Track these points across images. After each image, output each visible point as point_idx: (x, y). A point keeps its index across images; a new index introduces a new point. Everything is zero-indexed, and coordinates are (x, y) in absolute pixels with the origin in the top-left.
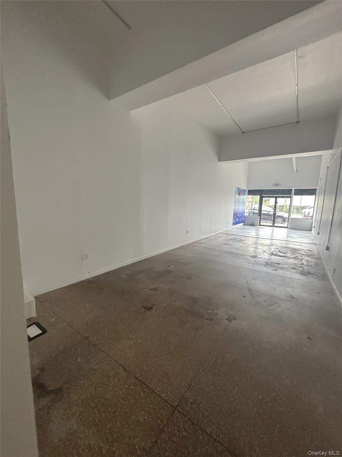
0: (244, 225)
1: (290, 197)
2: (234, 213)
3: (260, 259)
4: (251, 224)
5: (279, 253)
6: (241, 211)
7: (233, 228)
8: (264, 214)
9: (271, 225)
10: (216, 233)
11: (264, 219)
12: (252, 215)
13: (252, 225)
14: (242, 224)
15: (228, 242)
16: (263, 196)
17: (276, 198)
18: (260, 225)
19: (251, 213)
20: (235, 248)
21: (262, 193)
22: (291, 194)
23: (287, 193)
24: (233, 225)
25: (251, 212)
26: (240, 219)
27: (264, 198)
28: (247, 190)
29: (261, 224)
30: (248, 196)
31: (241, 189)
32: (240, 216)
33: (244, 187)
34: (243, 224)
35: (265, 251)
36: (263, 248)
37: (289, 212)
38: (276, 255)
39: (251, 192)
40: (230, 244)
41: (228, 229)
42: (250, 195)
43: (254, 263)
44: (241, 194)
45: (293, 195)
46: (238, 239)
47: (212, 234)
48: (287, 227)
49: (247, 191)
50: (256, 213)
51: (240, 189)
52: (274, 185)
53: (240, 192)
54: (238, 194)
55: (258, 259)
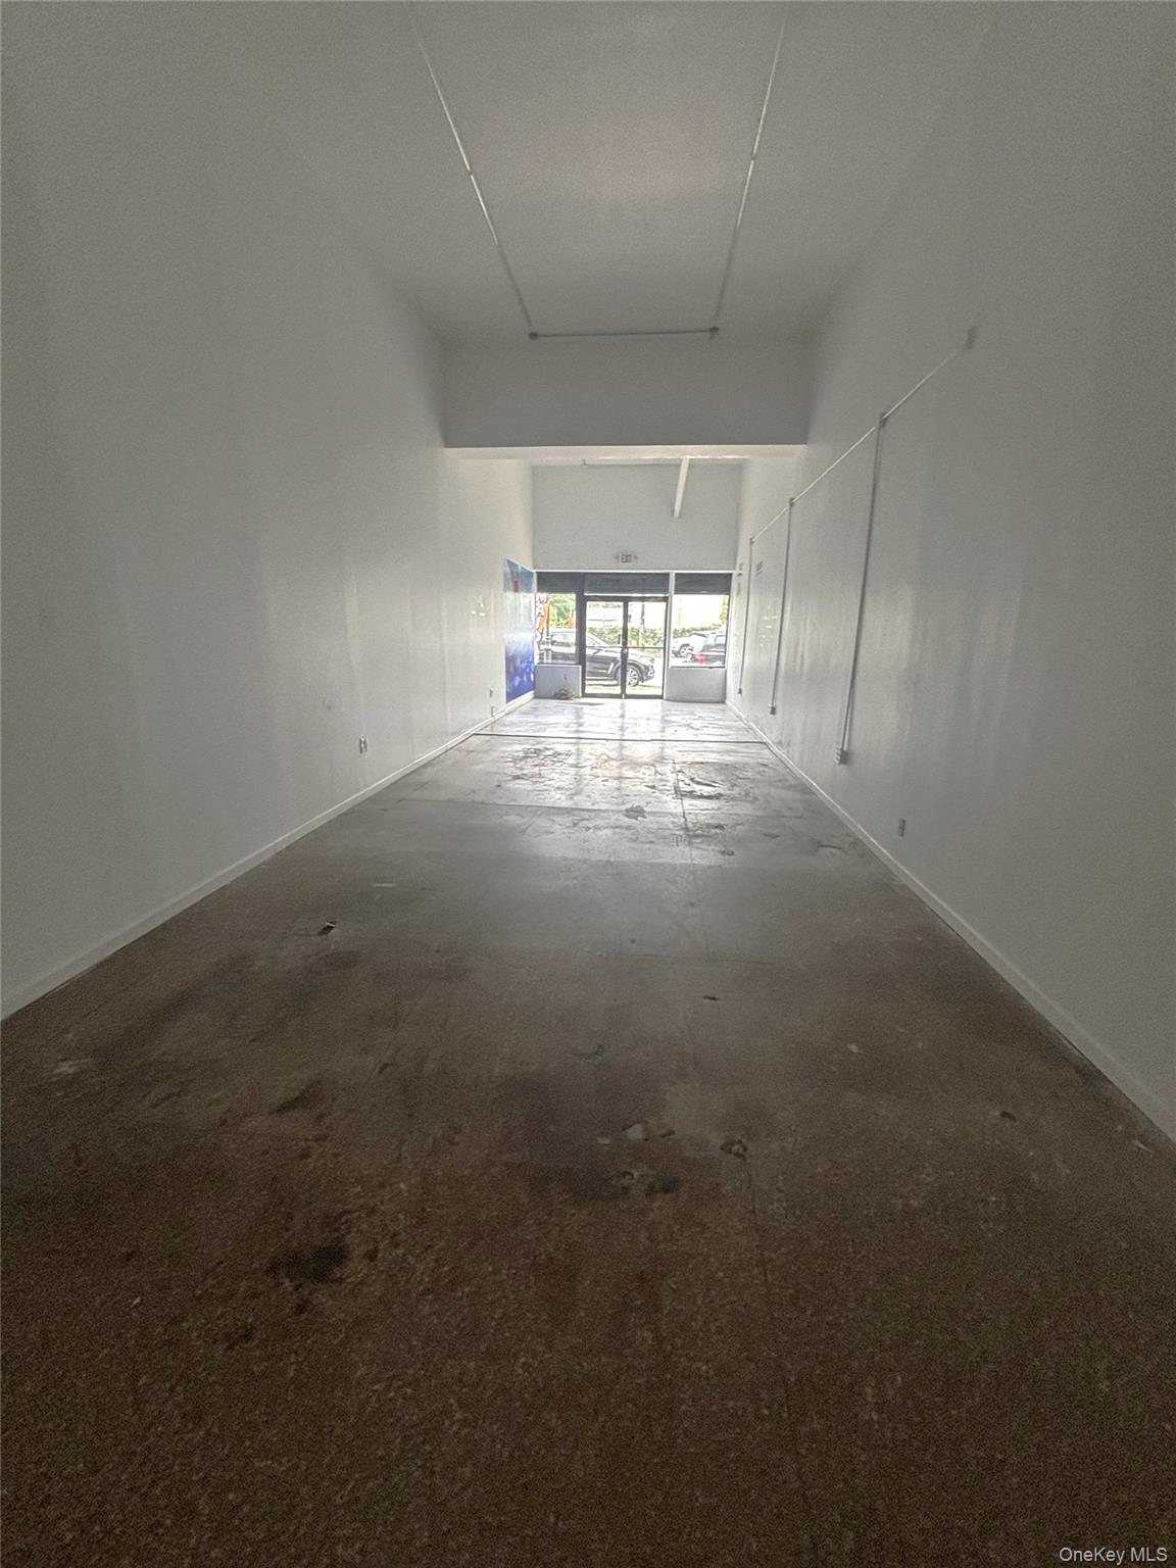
0: (536, 697)
1: (665, 599)
2: (507, 654)
3: (661, 819)
4: (556, 694)
5: (697, 788)
6: (526, 649)
7: (507, 710)
8: (594, 659)
9: (618, 690)
10: (461, 738)
11: (593, 674)
12: (550, 661)
13: (562, 695)
14: (529, 695)
15: (522, 769)
16: (586, 594)
17: (626, 601)
18: (585, 695)
19: (547, 655)
20: (558, 788)
21: (583, 586)
22: (666, 590)
23: (653, 585)
24: (507, 702)
25: (547, 650)
26: (525, 677)
27: (588, 603)
28: (534, 571)
29: (588, 690)
30: (539, 595)
31: (520, 569)
32: (524, 665)
33: (525, 563)
34: (532, 696)
35: (653, 787)
36: (639, 775)
37: (664, 648)
38: (691, 795)
39: (549, 582)
40: (532, 776)
41: (497, 717)
42: (542, 592)
43: (651, 837)
44: (519, 584)
45: (673, 592)
46: (548, 753)
47: (451, 743)
48: (661, 697)
49: (535, 576)
50: (565, 657)
51: (516, 566)
52: (617, 557)
53: (517, 581)
54: (511, 585)
55: (650, 818)
